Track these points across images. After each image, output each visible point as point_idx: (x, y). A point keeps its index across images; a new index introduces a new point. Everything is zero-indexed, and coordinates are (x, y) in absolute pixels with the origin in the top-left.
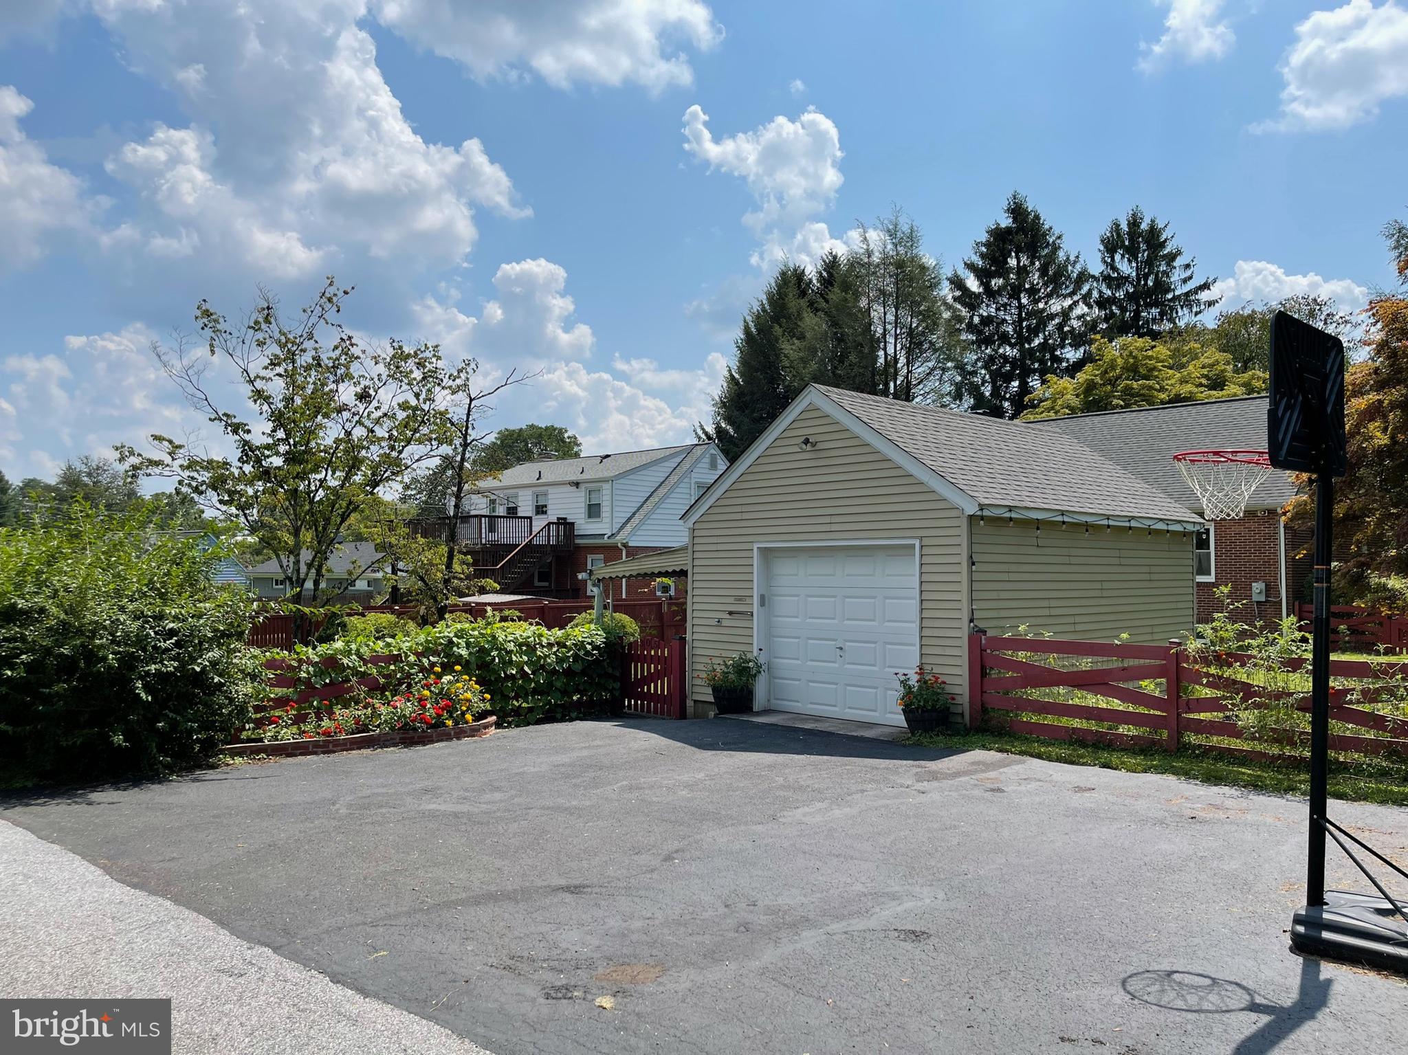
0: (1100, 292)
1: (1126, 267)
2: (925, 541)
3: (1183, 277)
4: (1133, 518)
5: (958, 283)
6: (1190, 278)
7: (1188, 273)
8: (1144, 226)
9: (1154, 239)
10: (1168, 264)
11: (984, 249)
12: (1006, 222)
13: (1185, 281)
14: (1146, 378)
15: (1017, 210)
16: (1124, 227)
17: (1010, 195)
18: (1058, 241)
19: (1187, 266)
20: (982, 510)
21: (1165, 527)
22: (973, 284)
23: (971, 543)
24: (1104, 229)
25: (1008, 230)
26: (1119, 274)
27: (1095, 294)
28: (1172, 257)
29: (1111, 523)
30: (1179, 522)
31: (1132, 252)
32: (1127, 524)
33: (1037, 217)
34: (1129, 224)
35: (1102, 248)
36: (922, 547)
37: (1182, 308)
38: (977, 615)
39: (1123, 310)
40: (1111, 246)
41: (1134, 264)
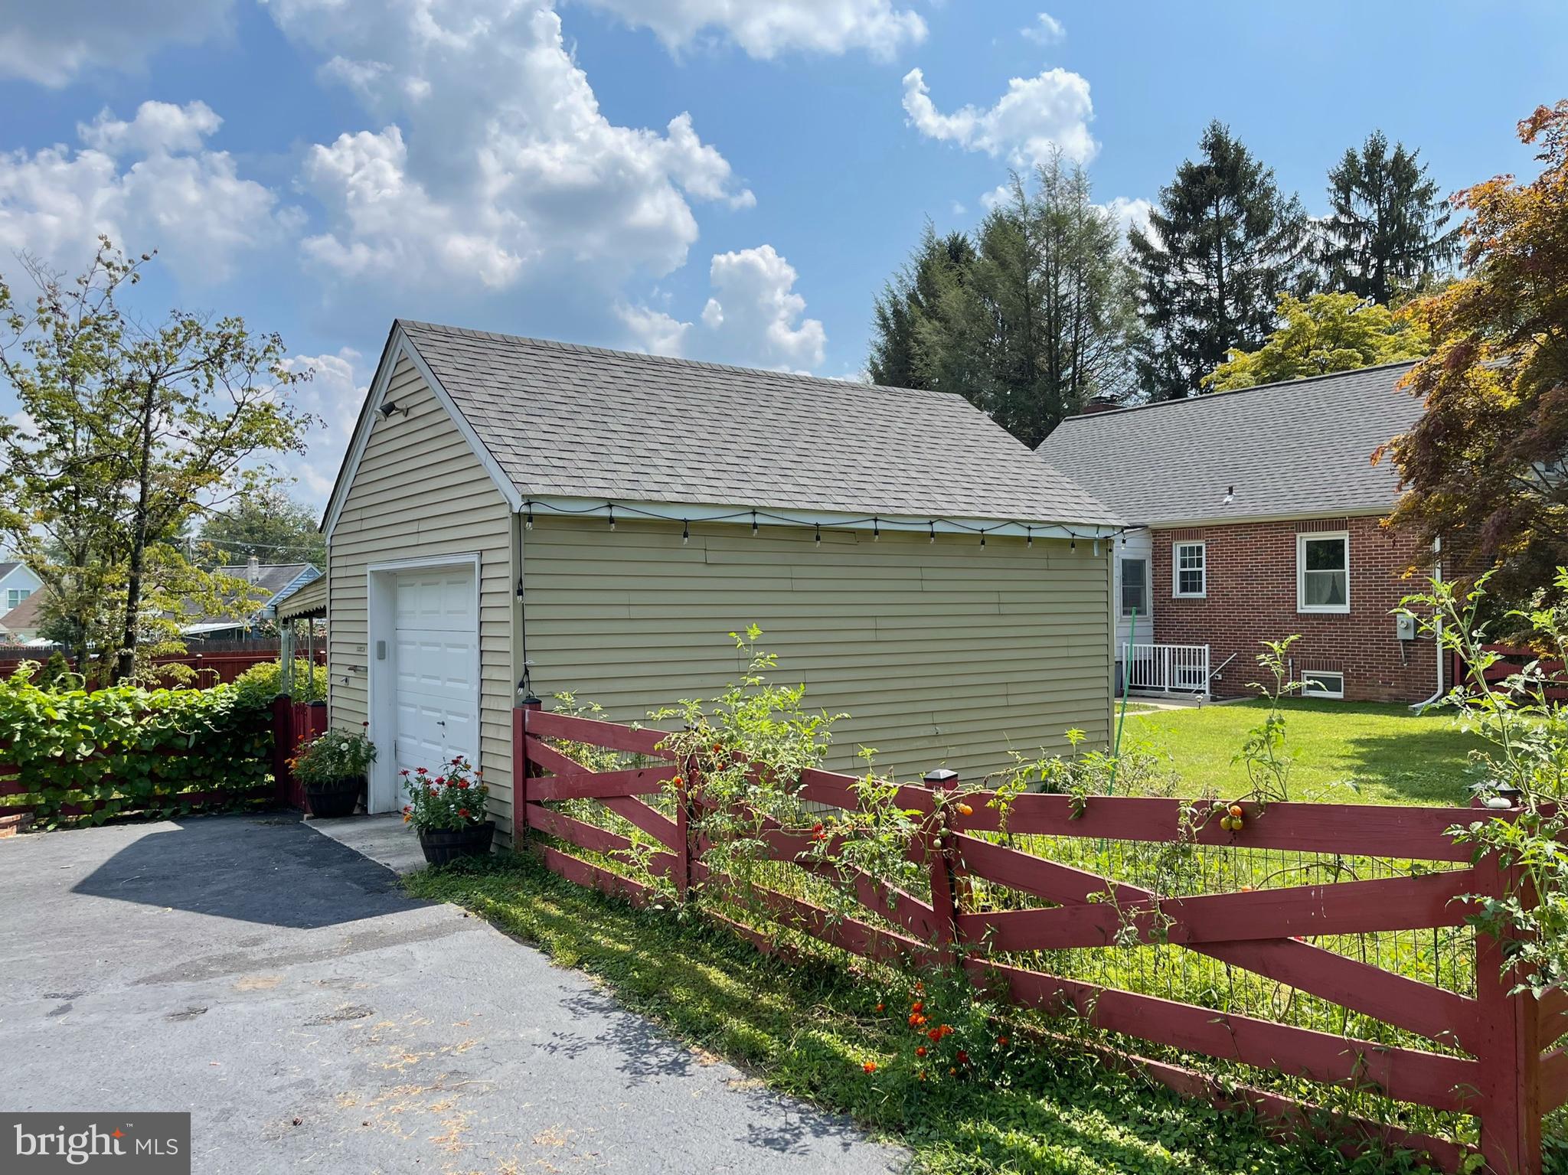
0: (1328, 244)
1: (1365, 210)
2: (487, 558)
3: (1437, 219)
4: (940, 518)
5: (1139, 242)
6: (1447, 218)
7: (1445, 213)
8: (1388, 156)
9: (1403, 172)
10: (1422, 203)
11: (1170, 196)
12: (1201, 159)
13: (1440, 223)
14: (1349, 346)
15: (1217, 145)
16: (1362, 160)
17: (1208, 127)
18: (1268, 180)
19: (1444, 204)
20: (529, 504)
21: (1024, 533)
22: (1157, 242)
23: (520, 559)
24: (1339, 165)
25: (1203, 171)
26: (1356, 219)
27: (1320, 246)
28: (1424, 195)
29: (881, 526)
30: (1059, 524)
31: (1372, 192)
32: (928, 528)
33: (1240, 152)
34: (1367, 156)
35: (1333, 186)
36: (482, 565)
37: (1438, 259)
38: (534, 675)
39: (1364, 264)
40: (1344, 183)
41: (1376, 206)
